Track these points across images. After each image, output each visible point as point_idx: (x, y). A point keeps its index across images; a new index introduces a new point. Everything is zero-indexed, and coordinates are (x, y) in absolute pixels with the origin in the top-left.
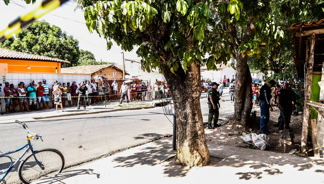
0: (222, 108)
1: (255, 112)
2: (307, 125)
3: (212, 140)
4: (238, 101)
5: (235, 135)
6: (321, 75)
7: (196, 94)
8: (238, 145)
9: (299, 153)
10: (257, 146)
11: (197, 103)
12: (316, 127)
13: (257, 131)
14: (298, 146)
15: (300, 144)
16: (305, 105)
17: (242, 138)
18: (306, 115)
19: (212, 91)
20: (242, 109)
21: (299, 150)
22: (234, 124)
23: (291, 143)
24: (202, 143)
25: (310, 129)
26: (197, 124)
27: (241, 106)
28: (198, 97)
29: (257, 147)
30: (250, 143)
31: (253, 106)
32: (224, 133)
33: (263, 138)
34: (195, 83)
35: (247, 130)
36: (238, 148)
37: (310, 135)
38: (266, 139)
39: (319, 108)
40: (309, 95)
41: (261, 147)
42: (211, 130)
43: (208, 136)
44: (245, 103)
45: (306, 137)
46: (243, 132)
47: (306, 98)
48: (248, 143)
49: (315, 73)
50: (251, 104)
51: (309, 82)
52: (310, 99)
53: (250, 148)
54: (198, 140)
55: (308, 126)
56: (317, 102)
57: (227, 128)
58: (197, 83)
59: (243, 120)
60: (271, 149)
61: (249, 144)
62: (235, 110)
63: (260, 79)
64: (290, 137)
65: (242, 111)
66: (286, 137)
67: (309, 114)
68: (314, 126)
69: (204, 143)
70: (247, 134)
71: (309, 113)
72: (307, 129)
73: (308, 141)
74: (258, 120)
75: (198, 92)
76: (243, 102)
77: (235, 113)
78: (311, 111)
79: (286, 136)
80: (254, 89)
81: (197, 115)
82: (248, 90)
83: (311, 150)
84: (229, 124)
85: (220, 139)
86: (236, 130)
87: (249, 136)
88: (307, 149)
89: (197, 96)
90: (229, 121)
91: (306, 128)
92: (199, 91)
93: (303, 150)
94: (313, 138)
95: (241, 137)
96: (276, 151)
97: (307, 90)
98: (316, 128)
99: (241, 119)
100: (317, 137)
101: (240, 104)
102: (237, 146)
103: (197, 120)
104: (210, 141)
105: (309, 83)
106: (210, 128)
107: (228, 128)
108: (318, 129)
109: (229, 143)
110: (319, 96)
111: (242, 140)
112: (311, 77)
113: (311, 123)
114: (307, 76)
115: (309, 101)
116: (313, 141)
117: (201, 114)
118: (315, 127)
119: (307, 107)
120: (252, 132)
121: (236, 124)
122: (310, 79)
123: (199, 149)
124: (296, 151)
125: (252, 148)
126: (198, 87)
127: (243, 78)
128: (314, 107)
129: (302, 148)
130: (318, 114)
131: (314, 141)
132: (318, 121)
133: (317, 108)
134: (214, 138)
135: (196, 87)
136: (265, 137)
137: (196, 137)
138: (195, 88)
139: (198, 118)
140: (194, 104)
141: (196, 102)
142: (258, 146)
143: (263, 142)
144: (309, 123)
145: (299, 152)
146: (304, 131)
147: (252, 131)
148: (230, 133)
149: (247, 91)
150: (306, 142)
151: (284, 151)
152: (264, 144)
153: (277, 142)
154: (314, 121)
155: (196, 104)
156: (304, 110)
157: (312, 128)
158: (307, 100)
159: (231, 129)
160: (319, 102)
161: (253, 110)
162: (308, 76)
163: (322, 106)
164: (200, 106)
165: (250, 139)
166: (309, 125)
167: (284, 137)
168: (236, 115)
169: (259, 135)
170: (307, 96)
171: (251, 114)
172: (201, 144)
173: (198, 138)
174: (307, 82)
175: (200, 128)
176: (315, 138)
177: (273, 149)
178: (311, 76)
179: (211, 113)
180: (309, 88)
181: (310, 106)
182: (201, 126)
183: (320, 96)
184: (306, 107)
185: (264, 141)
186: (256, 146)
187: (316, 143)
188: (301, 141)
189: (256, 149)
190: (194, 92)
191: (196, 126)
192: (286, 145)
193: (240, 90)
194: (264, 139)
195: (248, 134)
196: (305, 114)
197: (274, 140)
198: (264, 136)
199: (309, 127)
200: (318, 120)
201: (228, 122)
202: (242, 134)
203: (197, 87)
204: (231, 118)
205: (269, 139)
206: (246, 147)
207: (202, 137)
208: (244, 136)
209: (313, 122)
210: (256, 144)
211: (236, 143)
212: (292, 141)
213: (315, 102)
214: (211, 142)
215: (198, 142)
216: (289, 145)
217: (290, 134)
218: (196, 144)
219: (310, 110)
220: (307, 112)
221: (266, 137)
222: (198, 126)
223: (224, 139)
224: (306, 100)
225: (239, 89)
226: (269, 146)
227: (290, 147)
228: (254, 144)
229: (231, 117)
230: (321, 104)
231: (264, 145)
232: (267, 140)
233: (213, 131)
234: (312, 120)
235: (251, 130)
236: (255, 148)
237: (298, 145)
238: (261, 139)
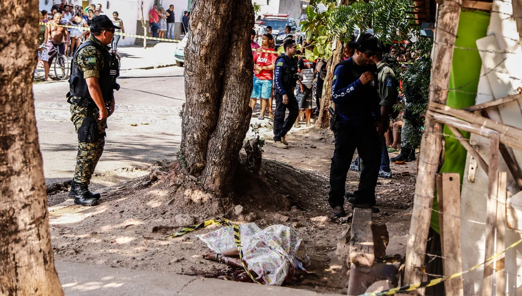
0: (138, 123)
1: (259, 142)
2: (430, 192)
3: (86, 251)
4: (195, 97)
5: (176, 228)
6: (490, 16)
7: (16, 57)
8: (187, 268)
9: (397, 292)
10: (256, 271)
11: (19, 91)
12: (459, 201)
13: (261, 214)
14: (395, 270)
15: (403, 260)
16: (427, 121)
17: (205, 240)
18: (428, 157)
19: (95, 55)
20: (211, 129)
21: (399, 282)
22: (178, 186)
23: (371, 256)
24: (33, 260)
25: (437, 205)
26: (15, 180)
27: (207, 118)
28: (26, 69)
29: (255, 275)
30: (233, 260)
31: (253, 121)
32: (137, 223)
33: (278, 242)
34: (13, 7)
35: (224, 211)
36: (184, 279)
37: (436, 230)
38: (289, 245)
39: (472, 135)
40: (443, 84)
41: (268, 273)
42: (82, 208)
43: (71, 232)
44: (224, 106)
45: (425, 236)
46: (209, 216)
47: (431, 96)
48: (226, 259)
49: (471, 6)
50: (246, 113)
51: (448, 36)
52: (445, 100)
53: (229, 279)
54: (17, 247)
55: (432, 196)
56: (467, 110)
57: (149, 203)
58: (24, 9)
59: (212, 172)
60: (306, 281)
61: (230, 264)
62: (184, 133)
63: (291, 19)
64: (370, 235)
65: (208, 138)
66: (359, 236)
67: (438, 156)
68: (451, 199)
69: (41, 260)
70: (223, 223)
71: (438, 149)
72: (427, 206)
73: (428, 250)
74: (267, 175)
75: (24, 49)
76: (215, 104)
77: (183, 145)
78: (444, 143)
79: (360, 231)
80: (263, 55)
81: (17, 145)
82: (239, 54)
83: (438, 281)
84: (159, 187)
85: (119, 246)
86: (182, 210)
87: (230, 234)
88: (425, 280)
89: (21, 62)
90: (159, 177)
91: (426, 203)
92: (30, 45)
93: (410, 282)
94: (445, 239)
95: (202, 237)
96: (324, 289)
97: (438, 68)
98: (458, 205)
99: (204, 167)
100: (458, 238)
101: (205, 108)
102: (183, 273)
103: (17, 166)
104: (77, 252)
105: (446, 41)
106: (82, 200)
107: (154, 204)
108: (464, 209)
109: (152, 262)
110: (476, 91)
111: (204, 247)
112: (457, 21)
113: (441, 186)
114: (444, 13)
115: (442, 106)
116: (446, 248)
117: (37, 139)
118: (455, 201)
119: (433, 127)
120: (241, 217)
121: (185, 188)
122: (453, 29)
123: (20, 285)
124: (387, 287)
125: (237, 279)
126: (28, 25)
127: (222, 9)
128: (457, 129)
129: (407, 275)
130: (469, 154)
131: (448, 250)
132: (465, 181)
133: (467, 135)
134: (93, 240)
135: (15, 23)
136: (288, 235)
137: (11, 234)
138: (15, 28)
139: (21, 158)
140: (7, 96)
141: (14, 91)
142: (260, 272)
143: (277, 256)
144: (438, 186)
145: (398, 288)
146: (418, 214)
147: (244, 213)
148: (160, 220)
149: (233, 61)
150: (424, 253)
151: (347, 287)
152: (280, 262)
153: (329, 254)
154: (451, 179)
155: (14, 99)
156: (423, 140)
157: (445, 204)
158: (435, 105)
159: (162, 207)
160: (472, 112)
161: (250, 135)
162: (447, 16)
163: (480, 125)
164: (33, 106)
165: (231, 247)
166: (435, 193)
167: (352, 236)
168: (187, 152)
169: (266, 230)
170: (437, 91)
171: (243, 151)
172: (29, 267)
173: (17, 241)
174: (442, 35)
175: (28, 197)
176: (451, 240)
177: (313, 282)
178: (454, 15)
179: (87, 141)
180: (447, 59)
181: (442, 125)
182: (33, 189)
183: (479, 91)
184: (431, 129)
185: (281, 251)
186: (252, 272)
187: (455, 258)
188: (407, 250)
189: (252, 282)
190: (6, 45)
191: (11, 188)
192: (357, 264)
193: (206, 55)
194: (283, 246)
195: (227, 224)
196: (425, 153)
197: (318, 249)
198: (283, 234)
199: (435, 199)
200: (465, 176)
201: (155, 179)
202: (202, 226)
203: (22, 26)
204: (168, 163)
205: (298, 244)
206: (217, 275)
207: (35, 236)
208: (211, 233)
209: (448, 181)
210: (255, 263)
211: (178, 261)
212: (379, 249)
213: (462, 112)
214: (79, 256)
215: (17, 256)
216: (366, 266)
217: (374, 227)
218: (7, 263)
219: (443, 138)
220: (433, 147)
221: (292, 237)
222: (20, 190)
223: (134, 244)
224: (431, 105)
225: (203, 52)
226: (299, 269)
227: (368, 271)
228: (245, 262)
229: (169, 159)
230: (480, 119)
231: (283, 265)
232: (293, 246)
233: (90, 214)
234: (446, 176)
235: (238, 209)
236: (250, 278)
237: (396, 263)
238: (270, 242)
